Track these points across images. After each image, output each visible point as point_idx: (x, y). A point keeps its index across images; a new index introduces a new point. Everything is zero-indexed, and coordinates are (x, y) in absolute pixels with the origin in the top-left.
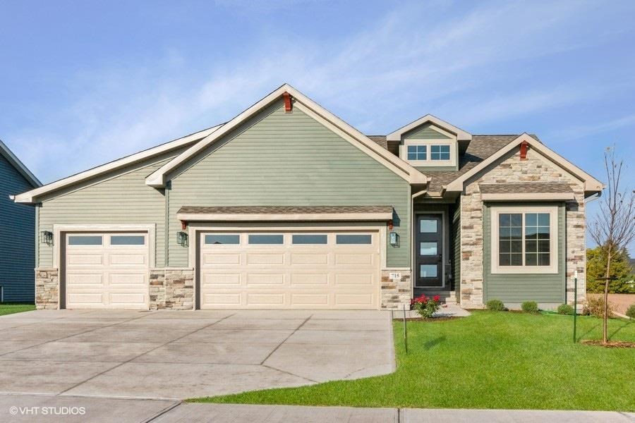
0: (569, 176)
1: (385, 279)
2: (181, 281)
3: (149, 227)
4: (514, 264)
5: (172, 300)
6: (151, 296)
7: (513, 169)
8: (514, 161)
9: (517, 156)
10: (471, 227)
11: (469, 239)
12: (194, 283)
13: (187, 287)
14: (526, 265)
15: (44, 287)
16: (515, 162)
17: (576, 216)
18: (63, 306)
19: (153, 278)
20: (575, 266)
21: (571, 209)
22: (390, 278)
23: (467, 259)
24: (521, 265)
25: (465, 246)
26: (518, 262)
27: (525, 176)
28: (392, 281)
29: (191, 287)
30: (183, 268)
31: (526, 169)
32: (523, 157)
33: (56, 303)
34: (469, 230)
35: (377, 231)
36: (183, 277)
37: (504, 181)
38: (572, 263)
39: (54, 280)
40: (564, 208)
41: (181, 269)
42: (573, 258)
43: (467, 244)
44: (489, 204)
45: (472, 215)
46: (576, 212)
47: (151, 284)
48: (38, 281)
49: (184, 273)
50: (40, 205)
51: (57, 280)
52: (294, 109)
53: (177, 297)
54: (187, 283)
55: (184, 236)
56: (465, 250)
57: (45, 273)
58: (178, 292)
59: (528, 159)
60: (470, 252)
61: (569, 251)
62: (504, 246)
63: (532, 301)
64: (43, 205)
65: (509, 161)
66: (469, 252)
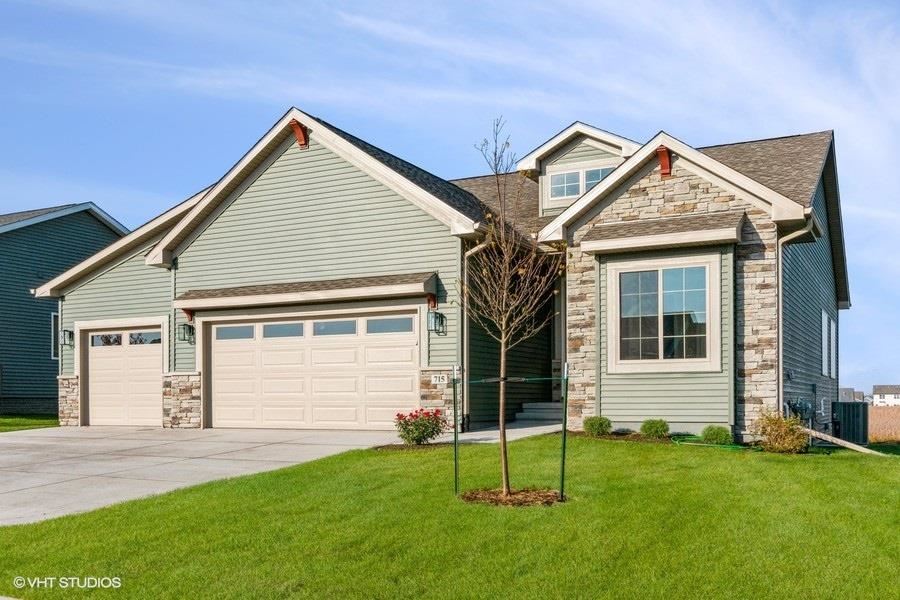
0: (748, 198)
1: (426, 384)
2: (187, 390)
3: (163, 320)
4: (645, 357)
5: (179, 415)
6: (165, 410)
7: (650, 196)
8: (652, 181)
9: (655, 172)
10: (582, 298)
11: (579, 317)
12: (200, 393)
13: (193, 398)
14: (665, 358)
15: (68, 398)
16: (652, 184)
17: (760, 268)
18: (85, 422)
19: (167, 386)
20: (758, 357)
21: (752, 256)
22: (433, 382)
23: (576, 350)
24: (657, 357)
25: (572, 330)
26: (650, 353)
27: (670, 206)
28: (435, 387)
29: (198, 398)
30: (191, 373)
31: (672, 193)
32: (666, 175)
33: (77, 418)
34: (580, 304)
35: (414, 311)
36: (188, 384)
37: (635, 218)
38: (753, 351)
39: (75, 391)
40: (730, 256)
41: (187, 373)
42: (756, 342)
43: (575, 326)
44: (603, 257)
45: (584, 278)
46: (761, 262)
47: (165, 394)
48: (62, 392)
49: (192, 379)
50: (62, 298)
51: (78, 389)
52: (310, 143)
53: (183, 411)
54: (195, 393)
55: (191, 330)
56: (573, 336)
57: (66, 382)
58: (185, 405)
59: (675, 176)
60: (581, 339)
61: (747, 331)
62: (626, 326)
63: (658, 419)
64: (66, 298)
65: (644, 183)
66: (578, 338)
